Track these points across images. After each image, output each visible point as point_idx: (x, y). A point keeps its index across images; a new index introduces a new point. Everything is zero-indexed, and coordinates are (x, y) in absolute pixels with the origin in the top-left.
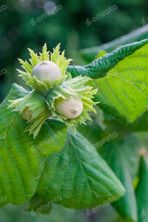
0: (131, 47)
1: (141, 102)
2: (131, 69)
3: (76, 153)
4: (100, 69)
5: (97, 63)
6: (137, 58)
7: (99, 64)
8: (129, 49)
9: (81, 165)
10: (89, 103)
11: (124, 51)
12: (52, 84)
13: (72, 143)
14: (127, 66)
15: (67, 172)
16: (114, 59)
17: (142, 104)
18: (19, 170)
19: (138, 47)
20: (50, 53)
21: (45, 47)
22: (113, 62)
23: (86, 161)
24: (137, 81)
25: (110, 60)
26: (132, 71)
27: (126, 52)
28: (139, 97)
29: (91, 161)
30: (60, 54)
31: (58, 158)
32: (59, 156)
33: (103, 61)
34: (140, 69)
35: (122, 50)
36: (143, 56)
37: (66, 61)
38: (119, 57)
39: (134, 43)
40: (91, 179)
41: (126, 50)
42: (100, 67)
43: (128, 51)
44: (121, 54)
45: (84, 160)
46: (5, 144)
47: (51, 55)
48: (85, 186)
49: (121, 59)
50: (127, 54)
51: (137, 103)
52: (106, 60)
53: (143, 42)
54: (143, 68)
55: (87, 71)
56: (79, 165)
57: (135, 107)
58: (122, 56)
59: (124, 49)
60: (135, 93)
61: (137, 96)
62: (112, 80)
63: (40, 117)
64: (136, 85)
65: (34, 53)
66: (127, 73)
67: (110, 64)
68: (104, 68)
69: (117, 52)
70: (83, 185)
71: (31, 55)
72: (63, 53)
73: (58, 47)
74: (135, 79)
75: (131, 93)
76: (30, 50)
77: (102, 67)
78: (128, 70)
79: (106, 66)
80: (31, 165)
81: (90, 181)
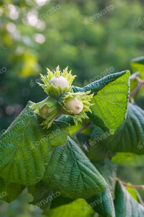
0: (114, 76)
1: (120, 118)
2: (113, 93)
3: (73, 154)
4: (93, 88)
5: (91, 86)
6: (118, 85)
7: (92, 86)
8: (113, 77)
9: (76, 162)
10: (87, 105)
11: (109, 78)
12: (63, 91)
13: (70, 146)
14: (111, 91)
15: (65, 167)
16: (103, 83)
17: (121, 119)
18: (33, 157)
19: (119, 76)
20: (61, 73)
21: (58, 68)
22: (102, 85)
23: (80, 160)
24: (117, 102)
25: (100, 84)
26: (114, 94)
27: (111, 79)
28: (118, 114)
29: (83, 161)
30: (68, 73)
31: (60, 155)
32: (60, 154)
33: (95, 84)
34: (120, 93)
35: (108, 77)
36: (122, 83)
37: (72, 77)
38: (106, 81)
39: (117, 73)
40: (83, 173)
41: (111, 77)
42: (92, 88)
43: (112, 78)
44: (107, 80)
45: (78, 159)
46: (23, 139)
47: (61, 74)
48: (79, 178)
49: (107, 83)
50: (111, 80)
51: (117, 119)
52: (97, 84)
53: (122, 73)
54: (122, 92)
55: (84, 90)
56: (75, 162)
57: (116, 122)
58: (108, 81)
59: (109, 77)
60: (116, 111)
61: (117, 113)
62: (99, 101)
63: (53, 114)
64: (117, 105)
65: (50, 72)
66: (110, 96)
67: (100, 86)
68: (95, 88)
69: (105, 78)
70: (77, 177)
71: (48, 73)
72: (70, 72)
73: (66, 69)
74: (116, 100)
75: (113, 111)
76: (48, 69)
77: (94, 87)
78: (111, 94)
79: (97, 87)
80: (42, 152)
81: (82, 175)
